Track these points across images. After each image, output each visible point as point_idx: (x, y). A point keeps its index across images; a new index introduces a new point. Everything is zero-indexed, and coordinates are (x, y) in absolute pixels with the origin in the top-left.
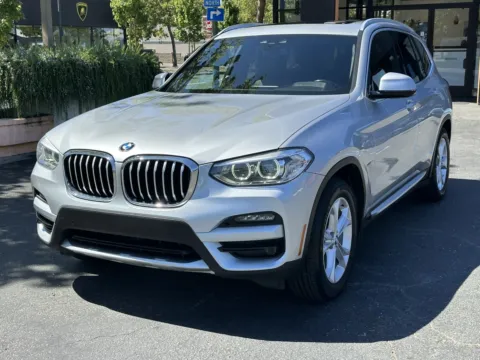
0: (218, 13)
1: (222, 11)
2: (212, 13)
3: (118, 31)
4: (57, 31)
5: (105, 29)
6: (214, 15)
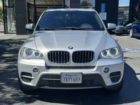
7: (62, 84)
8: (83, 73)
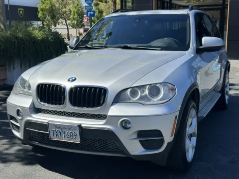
0: (92, 13)
1: (94, 12)
2: (89, 13)
3: (40, 23)
4: (8, 23)
5: (33, 22)
6: (90, 14)
7: (51, 140)
8: (82, 125)
